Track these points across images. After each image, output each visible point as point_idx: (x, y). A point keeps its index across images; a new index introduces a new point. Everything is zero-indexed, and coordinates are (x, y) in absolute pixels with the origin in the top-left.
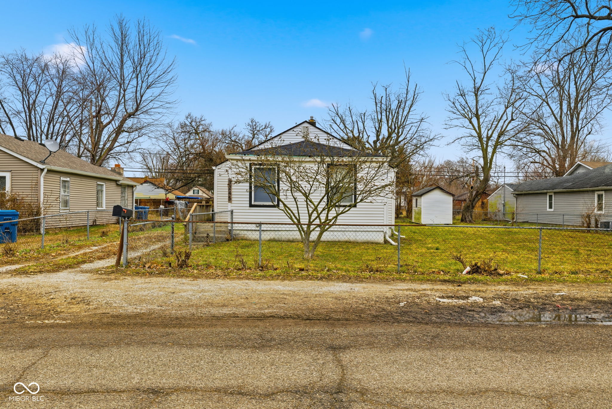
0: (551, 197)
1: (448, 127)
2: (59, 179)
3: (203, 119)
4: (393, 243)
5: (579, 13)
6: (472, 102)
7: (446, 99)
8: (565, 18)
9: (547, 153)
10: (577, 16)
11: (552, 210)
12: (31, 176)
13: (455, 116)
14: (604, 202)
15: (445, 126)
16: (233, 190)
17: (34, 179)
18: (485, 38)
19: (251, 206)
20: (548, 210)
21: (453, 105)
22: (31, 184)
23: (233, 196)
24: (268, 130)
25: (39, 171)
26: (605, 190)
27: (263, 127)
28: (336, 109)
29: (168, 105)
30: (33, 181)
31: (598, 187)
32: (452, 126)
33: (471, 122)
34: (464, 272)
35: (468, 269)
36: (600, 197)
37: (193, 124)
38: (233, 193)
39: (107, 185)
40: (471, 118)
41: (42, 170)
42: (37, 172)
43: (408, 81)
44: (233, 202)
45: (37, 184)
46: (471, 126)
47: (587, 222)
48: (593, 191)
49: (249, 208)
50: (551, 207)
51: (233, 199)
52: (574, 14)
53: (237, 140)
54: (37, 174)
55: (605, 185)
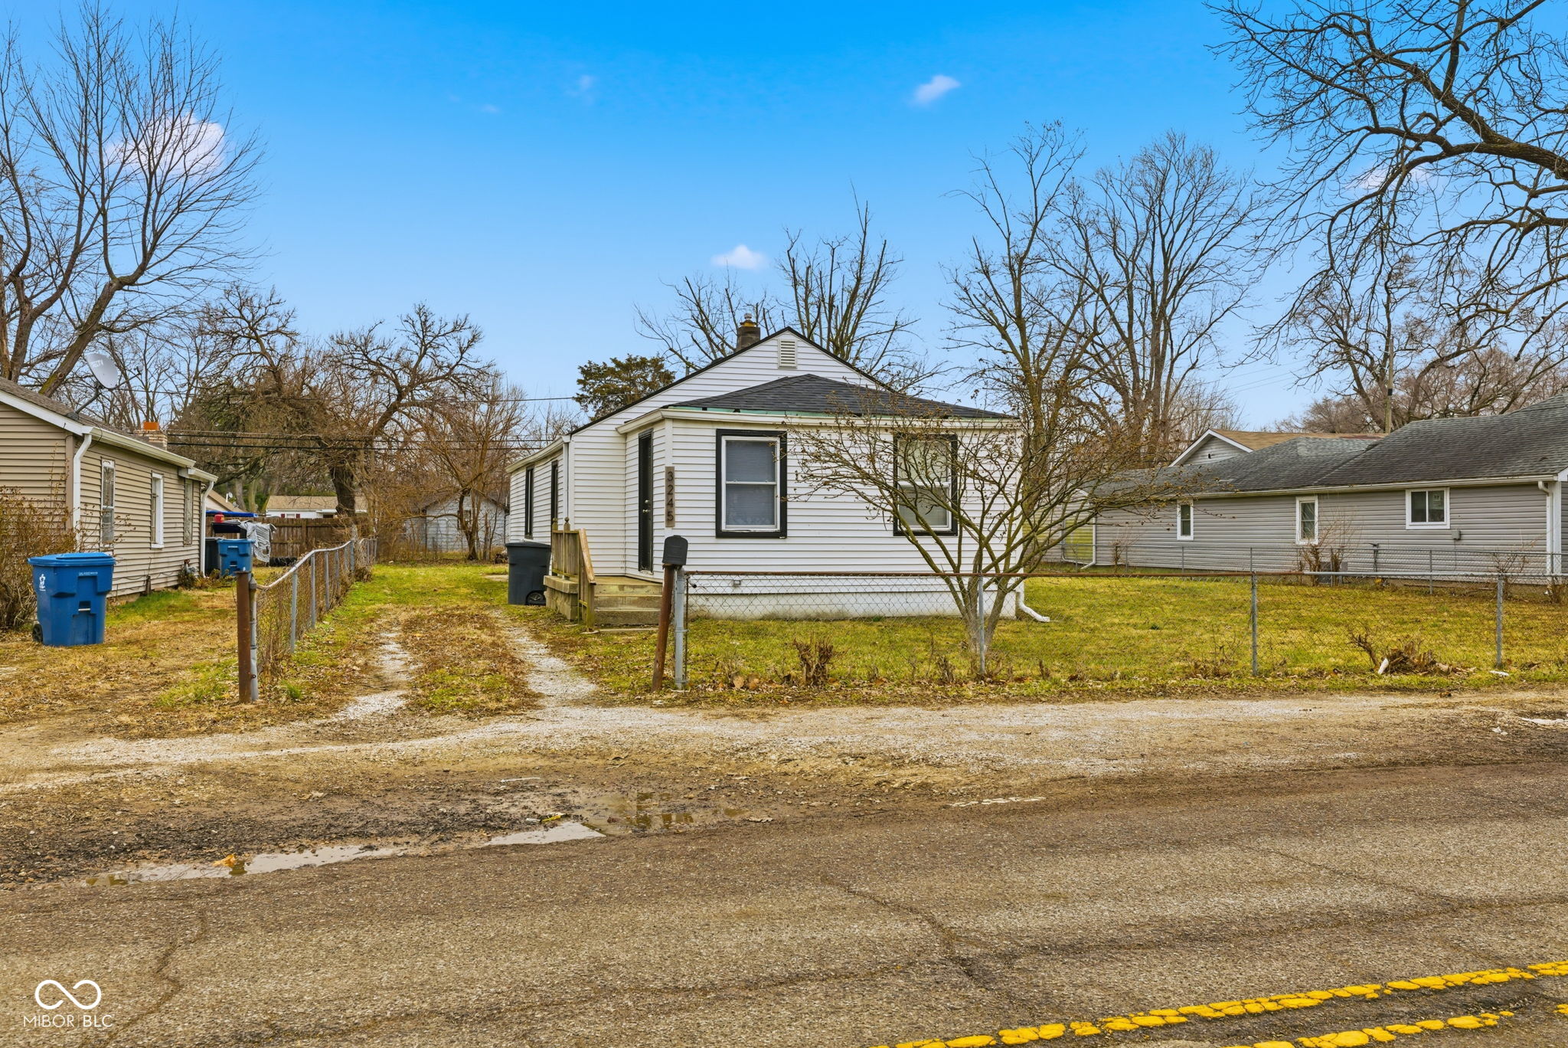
0: (1185, 509)
1: (952, 344)
2: (98, 463)
3: (275, 300)
4: (1039, 617)
5: (1382, 123)
6: (1006, 287)
7: (950, 279)
8: (1352, 132)
9: (1099, 409)
10: (1377, 130)
11: (1191, 538)
12: (49, 457)
13: (968, 320)
14: (1316, 519)
15: (947, 343)
16: (677, 497)
17: (56, 464)
18: (1037, 143)
19: (720, 534)
20: (1180, 537)
21: (964, 295)
22: (48, 477)
23: (677, 511)
24: (466, 335)
25: (70, 442)
26: (1320, 495)
27: (450, 327)
28: (696, 292)
29: (232, 261)
30: (55, 471)
31: (1303, 486)
32: (962, 344)
33: (1005, 336)
34: (1381, 671)
35: (1385, 663)
36: (1307, 510)
37: (246, 312)
38: (677, 504)
39: (166, 480)
40: (1006, 327)
41: (79, 439)
42: (61, 443)
43: (865, 233)
44: (677, 526)
45: (66, 479)
46: (1006, 347)
47: (1310, 562)
48: (1293, 496)
49: (714, 540)
50: (1186, 531)
51: (677, 519)
52: (1372, 124)
53: (384, 361)
54: (62, 450)
55: (1321, 484)
